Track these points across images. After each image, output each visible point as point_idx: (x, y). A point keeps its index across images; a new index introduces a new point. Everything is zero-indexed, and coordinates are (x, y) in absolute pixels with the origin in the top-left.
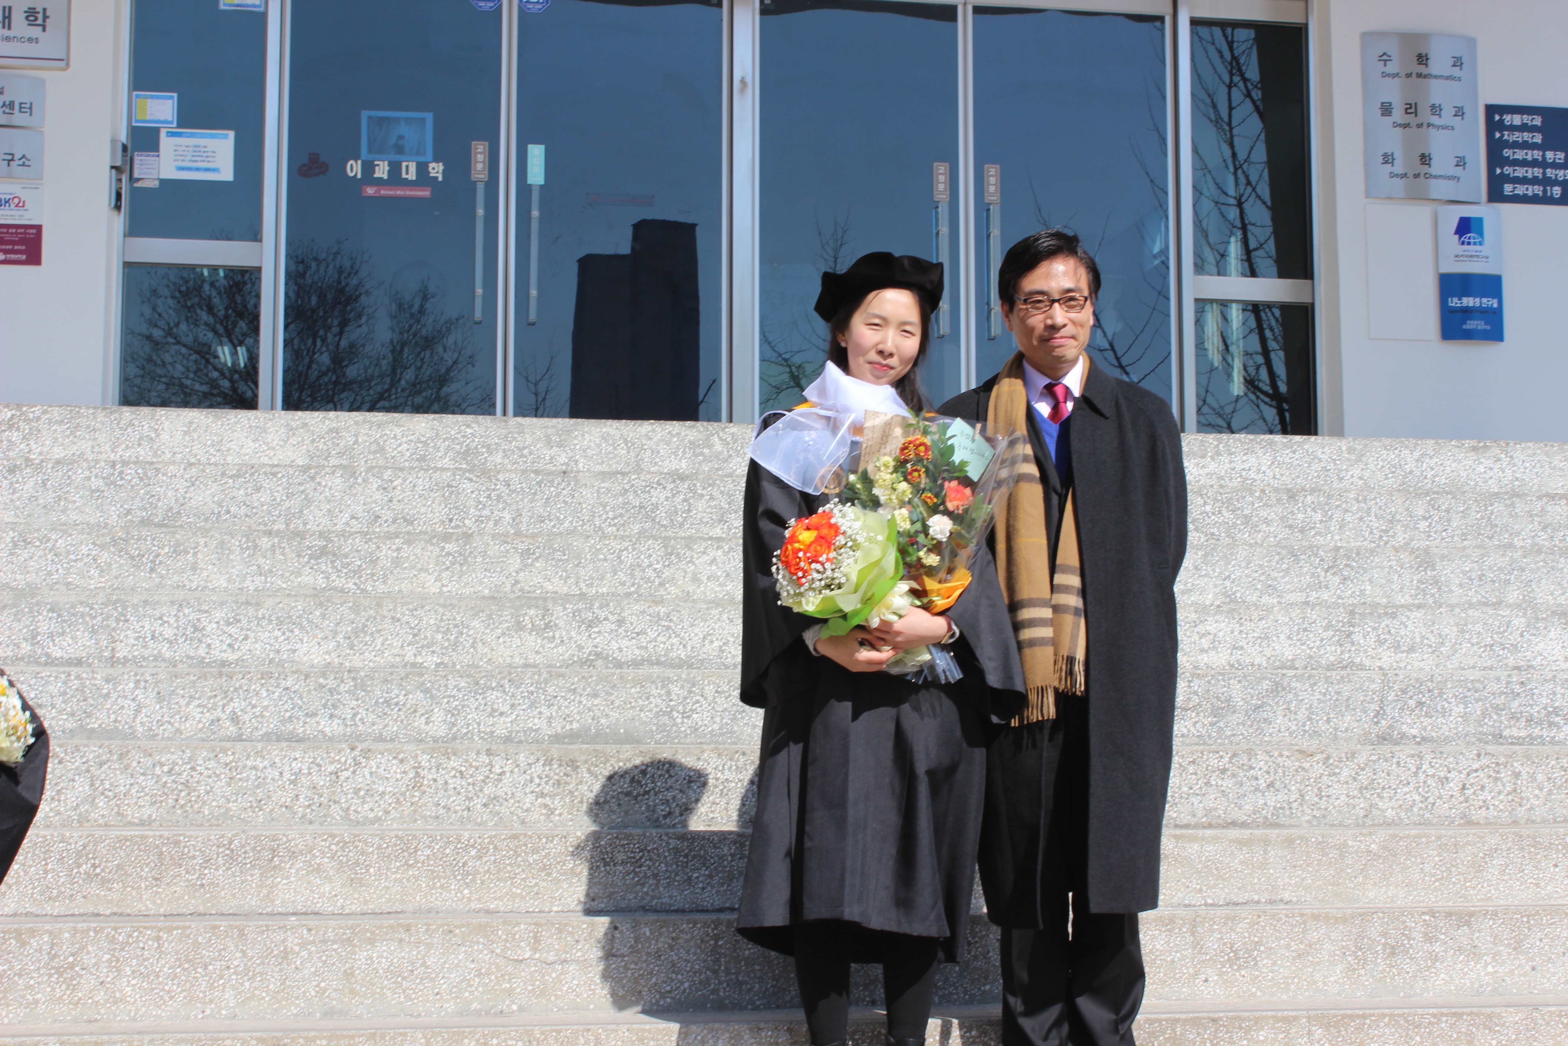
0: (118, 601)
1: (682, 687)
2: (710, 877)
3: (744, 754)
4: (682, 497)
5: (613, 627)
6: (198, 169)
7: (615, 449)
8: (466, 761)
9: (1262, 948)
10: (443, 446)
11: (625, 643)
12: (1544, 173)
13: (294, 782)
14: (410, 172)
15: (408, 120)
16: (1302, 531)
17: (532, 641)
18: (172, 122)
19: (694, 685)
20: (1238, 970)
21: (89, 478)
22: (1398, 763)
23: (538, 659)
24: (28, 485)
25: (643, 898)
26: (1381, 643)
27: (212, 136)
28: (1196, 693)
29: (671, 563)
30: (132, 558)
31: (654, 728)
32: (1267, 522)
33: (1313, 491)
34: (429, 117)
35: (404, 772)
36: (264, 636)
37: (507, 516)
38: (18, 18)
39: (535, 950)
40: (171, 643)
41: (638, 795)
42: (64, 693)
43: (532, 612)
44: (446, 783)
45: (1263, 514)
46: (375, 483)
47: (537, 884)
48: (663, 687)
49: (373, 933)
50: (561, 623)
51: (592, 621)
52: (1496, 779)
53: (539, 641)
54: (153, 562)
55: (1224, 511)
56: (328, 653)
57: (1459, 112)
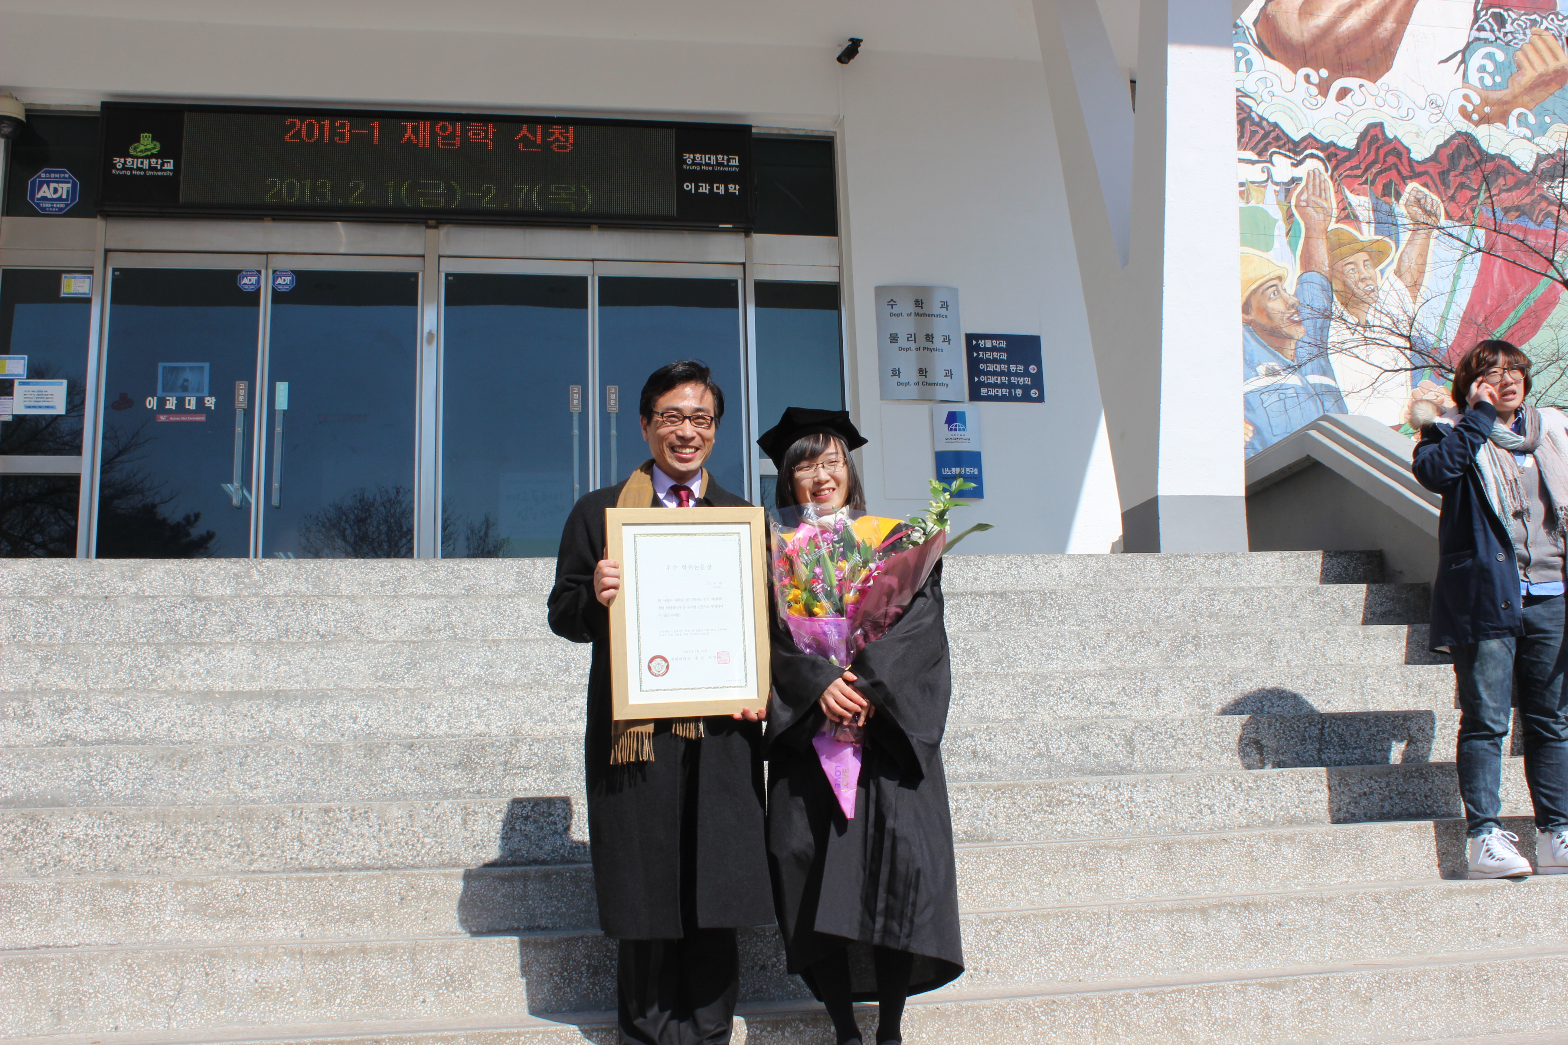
1: (101, 760)
2: (30, 919)
3: (111, 814)
4: (200, 614)
5: (81, 714)
6: (40, 407)
7: (175, 580)
9: (476, 972)
10: (39, 582)
11: (91, 726)
12: (1009, 380)
14: (191, 403)
15: (191, 368)
17: (13, 727)
18: (23, 375)
19: (111, 758)
20: (454, 991)
23: (18, 741)
27: (51, 384)
28: (536, 754)
29: (162, 664)
31: (77, 794)
34: (206, 366)
37: (60, 632)
41: (20, 850)
48: (84, 760)
51: (64, 710)
53: (20, 727)
57: (947, 339)
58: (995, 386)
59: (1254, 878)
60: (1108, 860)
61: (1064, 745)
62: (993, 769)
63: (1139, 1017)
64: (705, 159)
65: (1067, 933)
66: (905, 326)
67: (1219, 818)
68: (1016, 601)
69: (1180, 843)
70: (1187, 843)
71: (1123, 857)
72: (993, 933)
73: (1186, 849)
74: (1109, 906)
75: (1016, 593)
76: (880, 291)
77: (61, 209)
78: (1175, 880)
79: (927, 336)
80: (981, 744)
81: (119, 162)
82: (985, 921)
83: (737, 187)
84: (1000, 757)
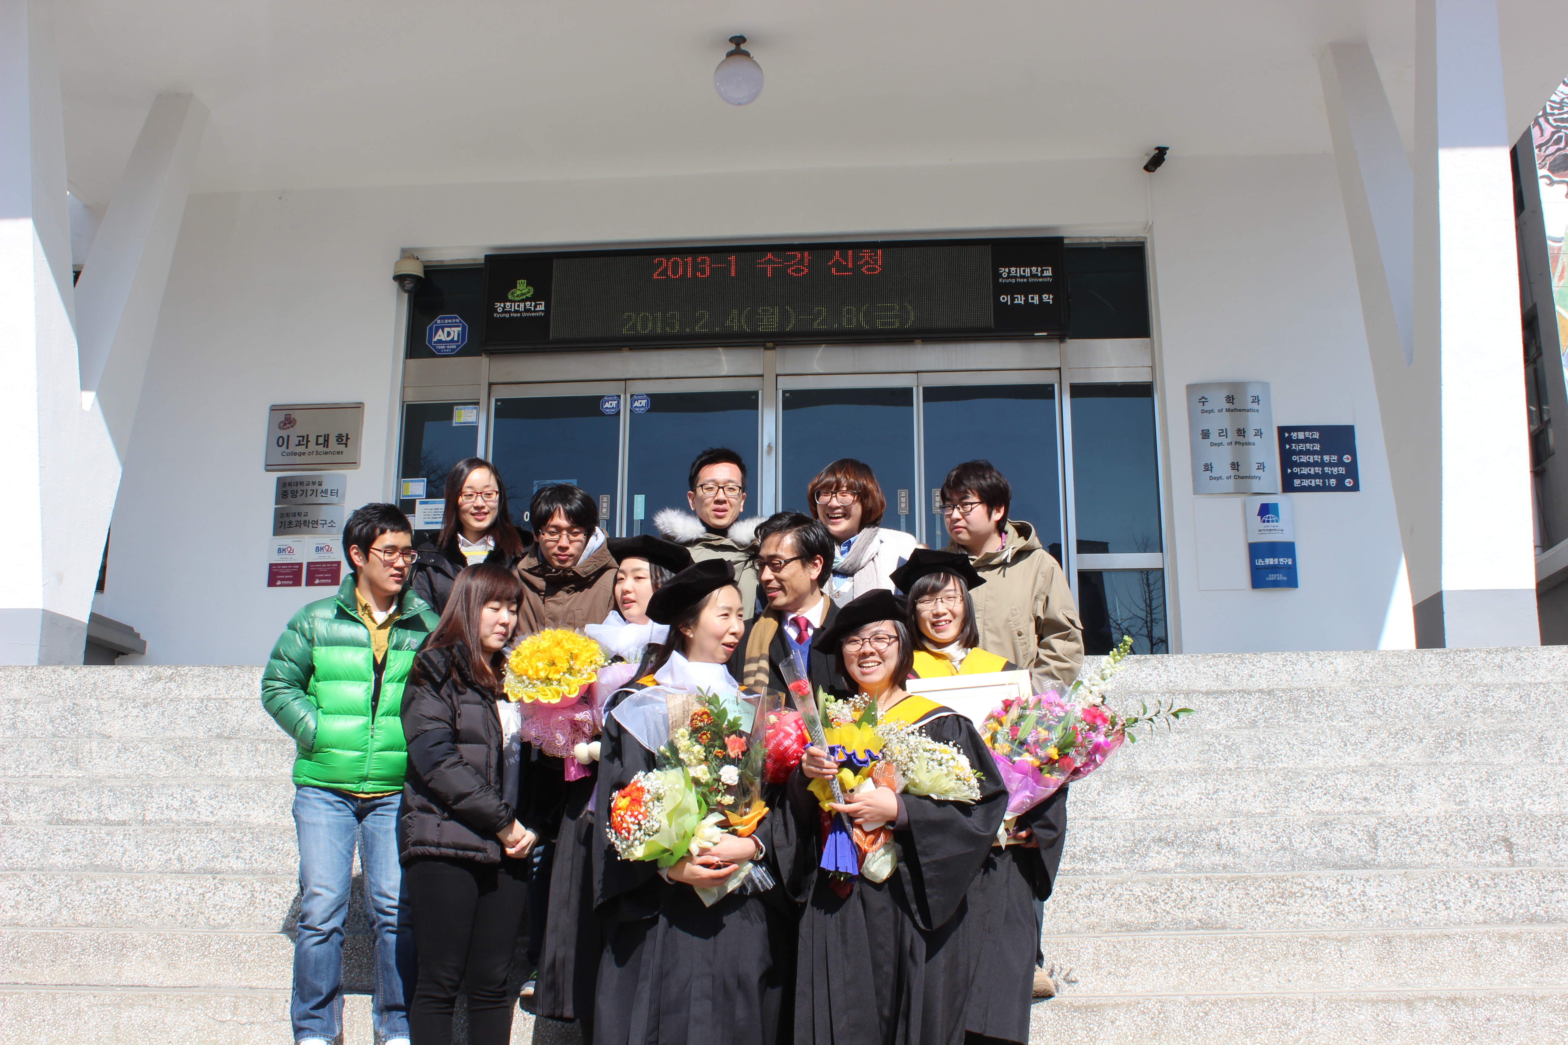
0: (148, 784)
8: (283, 887)
12: (1323, 471)
13: (177, 900)
18: (423, 496)
21: (188, 710)
24: (154, 715)
25: (350, 981)
30: (185, 758)
35: (245, 894)
36: (231, 806)
38: (333, 440)
39: (234, 1014)
40: (177, 811)
42: (83, 842)
44: (270, 901)
47: (283, 970)
49: (133, 1000)
54: (197, 760)
56: (269, 817)
57: (1259, 433)
58: (1308, 476)
59: (1477, 974)
60: (1327, 951)
61: (1307, 839)
62: (1237, 861)
64: (1020, 271)
65: (1272, 1018)
66: (1218, 421)
67: (1454, 914)
68: (1284, 698)
69: (1400, 937)
70: (1408, 937)
71: (1343, 949)
72: (1201, 1014)
73: (1406, 943)
74: (1315, 994)
75: (1283, 690)
76: (1191, 389)
77: (453, 350)
78: (1395, 972)
79: (1239, 431)
80: (1225, 837)
81: (499, 306)
82: (1193, 1003)
83: (1051, 297)
84: (1244, 850)
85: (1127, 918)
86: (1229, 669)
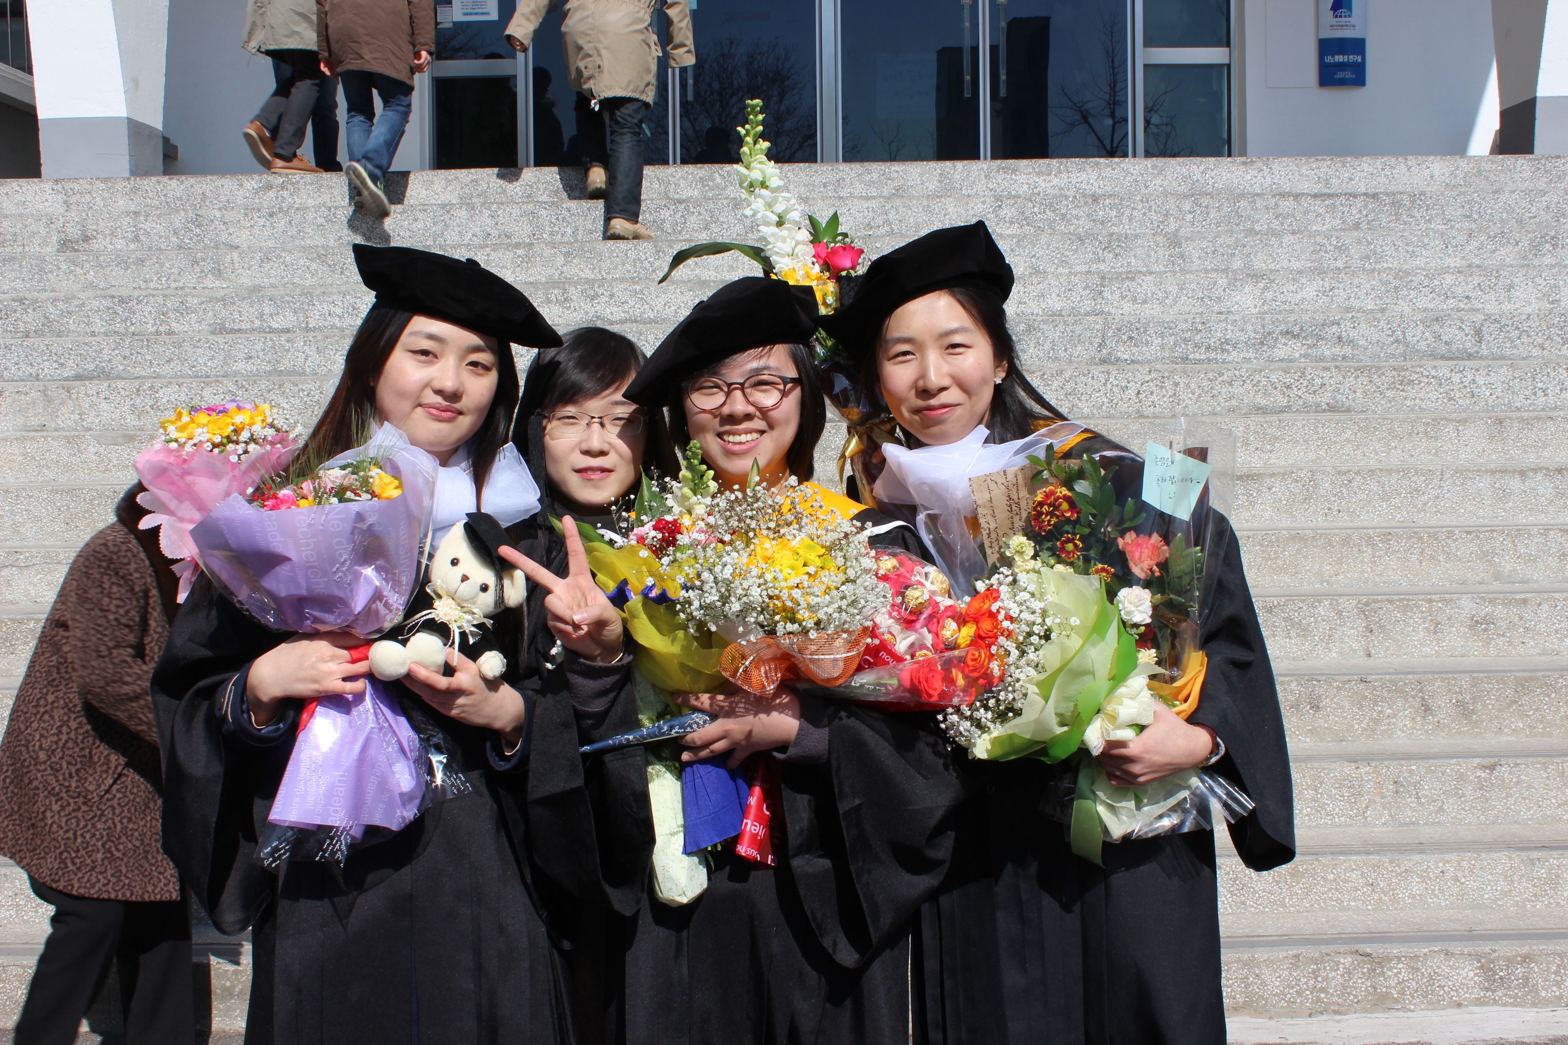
0: (308, 293)
4: (681, 214)
6: (474, 14)
10: (542, 188)
11: (616, 310)
16: (1102, 223)
22: (1093, 378)
26: (1123, 298)
29: (660, 258)
32: (1078, 218)
33: (1110, 196)
37: (569, 231)
42: (264, 350)
43: (556, 291)
45: (1074, 212)
46: (487, 213)
50: (574, 298)
51: (594, 297)
52: (1162, 387)
55: (1047, 211)
60: (1447, 430)
61: (1419, 333)
62: (1355, 352)
63: (1458, 549)
65: (1406, 485)
67: (1551, 400)
68: (1387, 201)
69: (1510, 418)
70: (1517, 418)
71: (1460, 428)
72: (1345, 482)
73: (1516, 424)
80: (1346, 331)
82: (1339, 472)
84: (1362, 342)
85: (1264, 402)
86: (1330, 172)
